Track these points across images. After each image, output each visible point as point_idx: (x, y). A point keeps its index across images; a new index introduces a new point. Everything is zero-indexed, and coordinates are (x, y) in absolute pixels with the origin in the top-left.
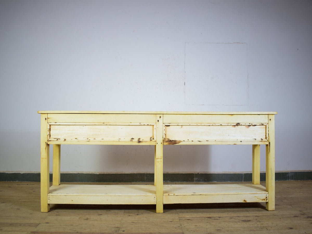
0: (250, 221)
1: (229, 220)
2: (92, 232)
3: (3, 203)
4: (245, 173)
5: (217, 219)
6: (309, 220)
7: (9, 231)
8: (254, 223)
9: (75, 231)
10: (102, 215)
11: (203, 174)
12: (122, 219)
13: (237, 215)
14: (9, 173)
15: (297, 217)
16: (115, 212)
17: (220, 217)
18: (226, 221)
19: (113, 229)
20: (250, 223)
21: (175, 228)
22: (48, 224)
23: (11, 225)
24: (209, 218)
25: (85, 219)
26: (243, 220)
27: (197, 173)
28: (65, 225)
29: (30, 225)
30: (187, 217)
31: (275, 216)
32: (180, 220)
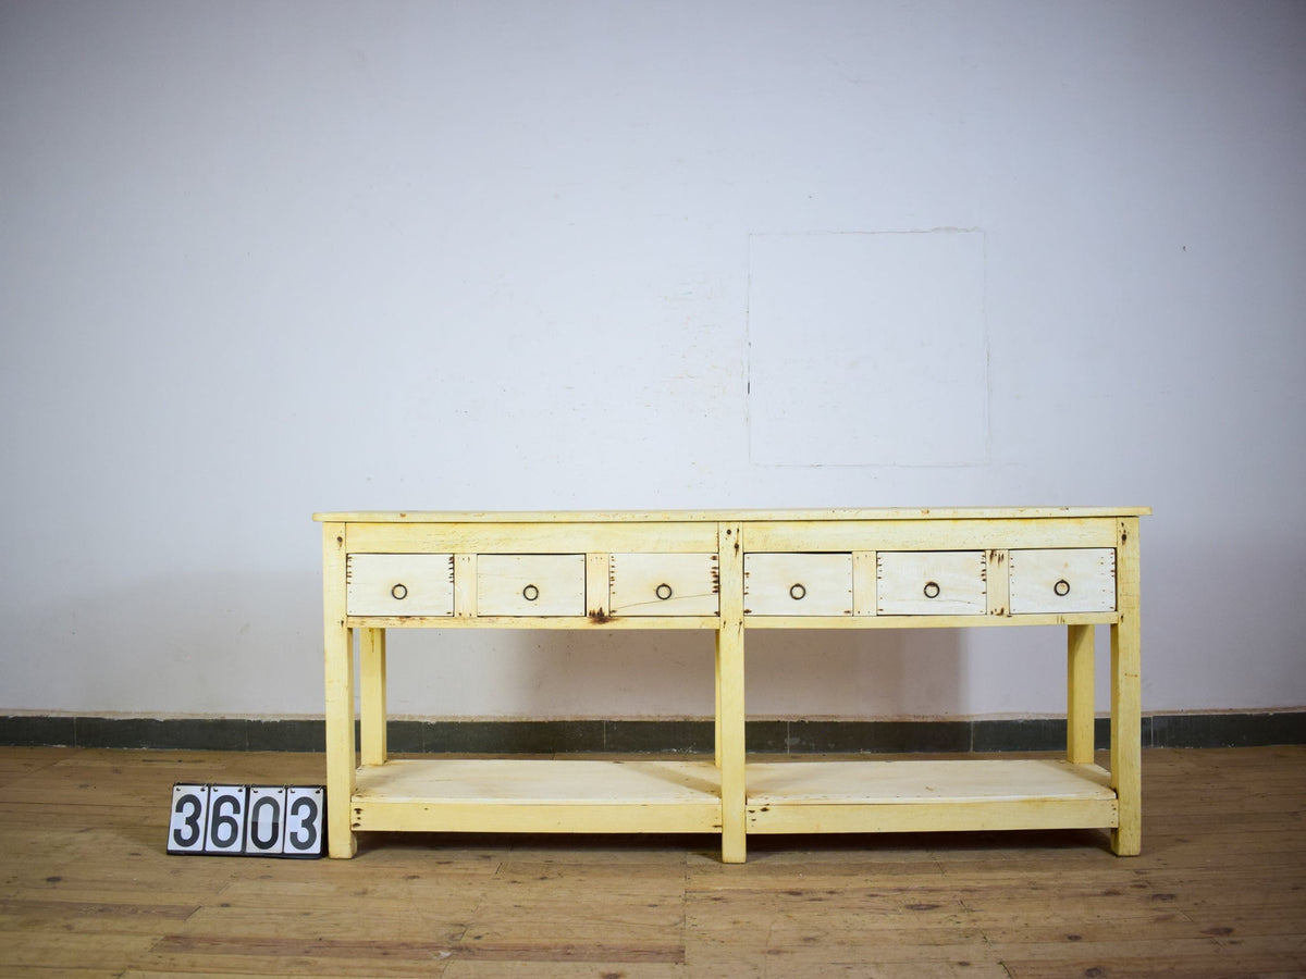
0: (937, 906)
1: (862, 904)
2: (369, 939)
3: (87, 830)
4: (980, 720)
5: (820, 900)
6: (1154, 907)
7: (95, 933)
8: (946, 915)
9: (315, 933)
10: (418, 877)
11: (820, 723)
12: (484, 895)
13: (898, 885)
14: (116, 718)
15: (1116, 893)
16: (467, 869)
17: (832, 893)
18: (847, 907)
19: (444, 931)
20: (933, 915)
21: (661, 929)
22: (227, 910)
23: (101, 911)
24: (792, 893)
25: (357, 894)
26: (912, 903)
27: (795, 721)
28: (286, 914)
29: (165, 912)
30: (715, 891)
31: (1036, 889)
32: (686, 900)
